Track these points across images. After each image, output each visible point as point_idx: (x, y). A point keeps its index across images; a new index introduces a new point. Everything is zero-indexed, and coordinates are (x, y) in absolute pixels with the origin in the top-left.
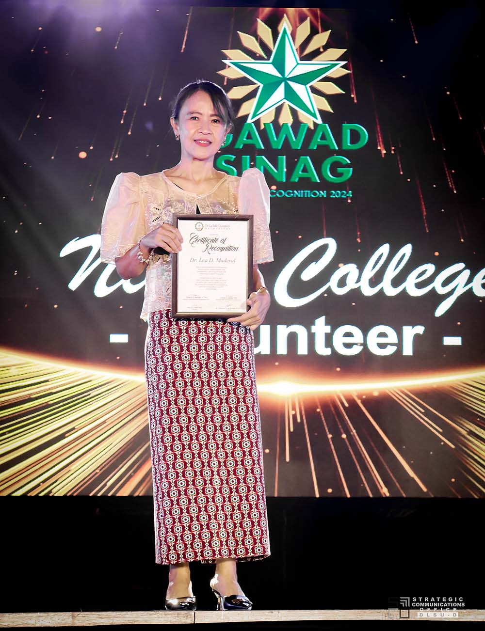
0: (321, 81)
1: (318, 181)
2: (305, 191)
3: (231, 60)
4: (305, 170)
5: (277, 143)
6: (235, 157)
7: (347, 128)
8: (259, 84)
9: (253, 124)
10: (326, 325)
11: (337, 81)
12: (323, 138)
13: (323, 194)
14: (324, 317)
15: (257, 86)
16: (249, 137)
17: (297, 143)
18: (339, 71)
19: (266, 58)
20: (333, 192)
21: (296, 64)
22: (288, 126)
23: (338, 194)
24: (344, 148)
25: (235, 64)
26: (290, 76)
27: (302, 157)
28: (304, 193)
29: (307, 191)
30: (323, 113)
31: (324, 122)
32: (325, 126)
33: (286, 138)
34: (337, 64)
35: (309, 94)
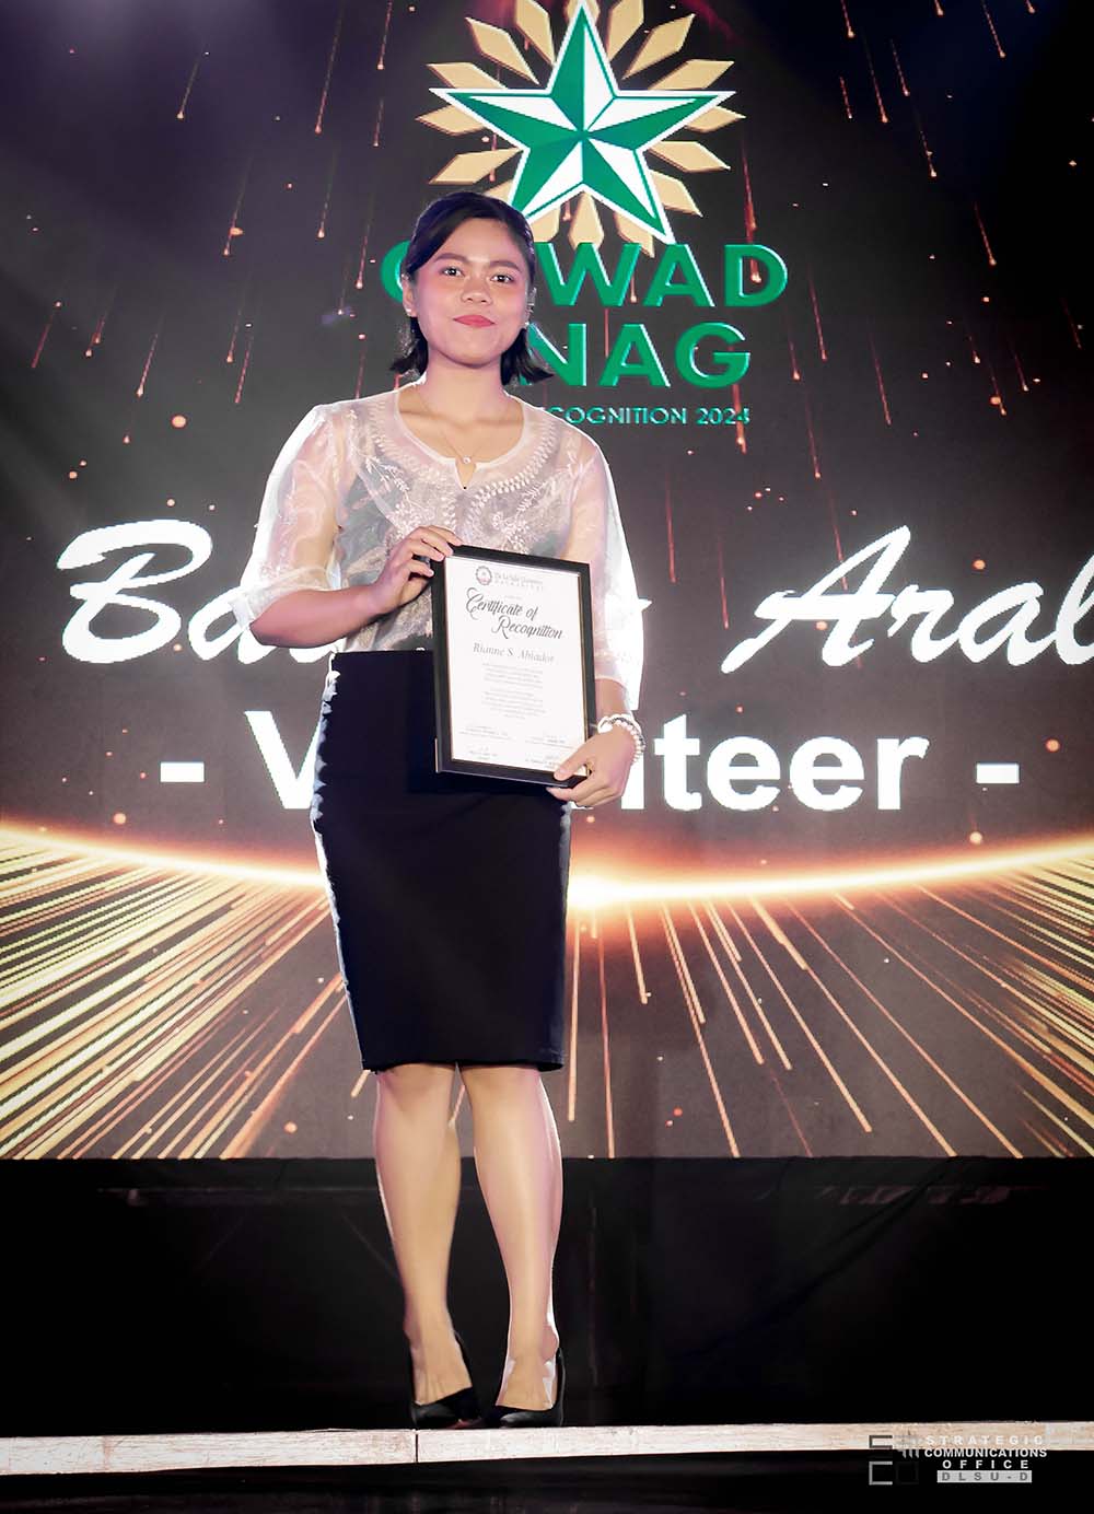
0: (671, 138)
1: (668, 384)
2: (635, 409)
3: (452, 87)
4: (634, 357)
5: (566, 291)
7: (735, 255)
8: (521, 146)
10: (688, 737)
11: (710, 139)
12: (678, 278)
13: (680, 415)
14: (684, 716)
15: (517, 151)
17: (616, 290)
18: (715, 114)
19: (538, 82)
20: (704, 410)
21: (611, 97)
22: (592, 249)
23: (716, 416)
24: (730, 302)
26: (596, 127)
27: (626, 325)
28: (633, 413)
29: (639, 409)
30: (675, 216)
31: (679, 238)
32: (684, 250)
33: (589, 281)
34: (711, 98)
35: (641, 172)
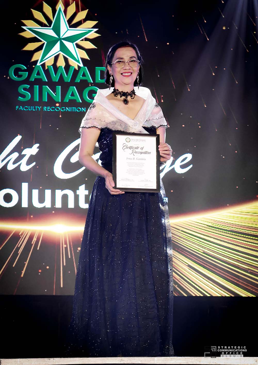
0: (82, 40)
1: (81, 102)
2: (73, 108)
3: (27, 26)
4: (73, 95)
5: (55, 78)
6: (29, 86)
7: (98, 70)
8: (44, 41)
9: (41, 67)
10: (85, 190)
11: (92, 41)
12: (84, 75)
13: (84, 109)
14: (84, 185)
15: (43, 43)
16: (38, 74)
17: (68, 78)
18: (93, 35)
19: (49, 26)
21: (67, 30)
22: (62, 67)
24: (97, 81)
25: (29, 29)
26: (63, 37)
27: (71, 87)
28: (72, 109)
29: (74, 108)
30: (83, 60)
31: (84, 65)
32: (85, 68)
33: (61, 75)
34: (92, 30)
35: (75, 49)
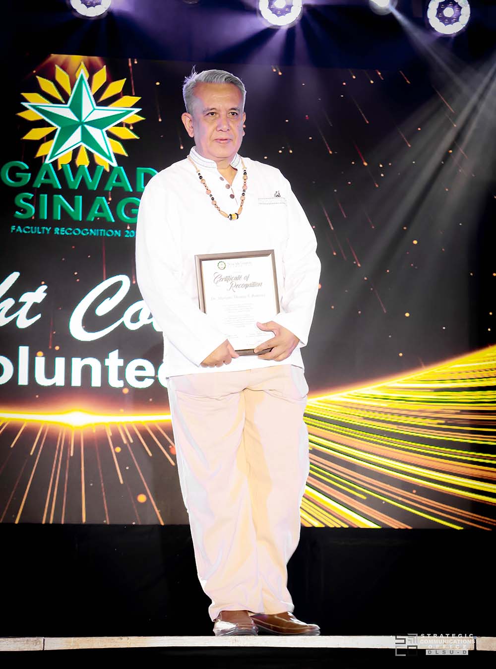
1: (113, 221)
2: (100, 230)
3: (30, 102)
4: (100, 210)
5: (74, 183)
6: (33, 195)
7: (141, 172)
8: (56, 126)
9: (51, 165)
10: (119, 358)
11: (131, 127)
12: (118, 179)
13: (118, 233)
14: (117, 351)
15: (56, 128)
16: (47, 176)
17: (93, 184)
18: (134, 117)
19: (64, 102)
20: (128, 232)
21: (92, 109)
22: (84, 167)
23: (132, 234)
24: (138, 190)
25: (34, 107)
26: (87, 120)
27: (98, 198)
28: (99, 232)
29: (102, 230)
30: (118, 156)
31: (119, 164)
32: (120, 169)
33: (83, 179)
34: (131, 111)
35: (104, 138)
